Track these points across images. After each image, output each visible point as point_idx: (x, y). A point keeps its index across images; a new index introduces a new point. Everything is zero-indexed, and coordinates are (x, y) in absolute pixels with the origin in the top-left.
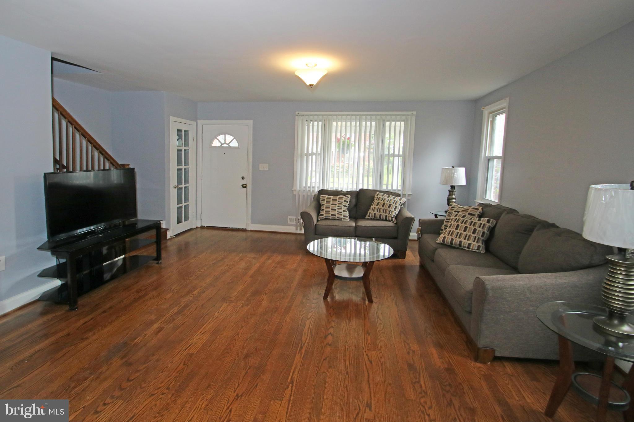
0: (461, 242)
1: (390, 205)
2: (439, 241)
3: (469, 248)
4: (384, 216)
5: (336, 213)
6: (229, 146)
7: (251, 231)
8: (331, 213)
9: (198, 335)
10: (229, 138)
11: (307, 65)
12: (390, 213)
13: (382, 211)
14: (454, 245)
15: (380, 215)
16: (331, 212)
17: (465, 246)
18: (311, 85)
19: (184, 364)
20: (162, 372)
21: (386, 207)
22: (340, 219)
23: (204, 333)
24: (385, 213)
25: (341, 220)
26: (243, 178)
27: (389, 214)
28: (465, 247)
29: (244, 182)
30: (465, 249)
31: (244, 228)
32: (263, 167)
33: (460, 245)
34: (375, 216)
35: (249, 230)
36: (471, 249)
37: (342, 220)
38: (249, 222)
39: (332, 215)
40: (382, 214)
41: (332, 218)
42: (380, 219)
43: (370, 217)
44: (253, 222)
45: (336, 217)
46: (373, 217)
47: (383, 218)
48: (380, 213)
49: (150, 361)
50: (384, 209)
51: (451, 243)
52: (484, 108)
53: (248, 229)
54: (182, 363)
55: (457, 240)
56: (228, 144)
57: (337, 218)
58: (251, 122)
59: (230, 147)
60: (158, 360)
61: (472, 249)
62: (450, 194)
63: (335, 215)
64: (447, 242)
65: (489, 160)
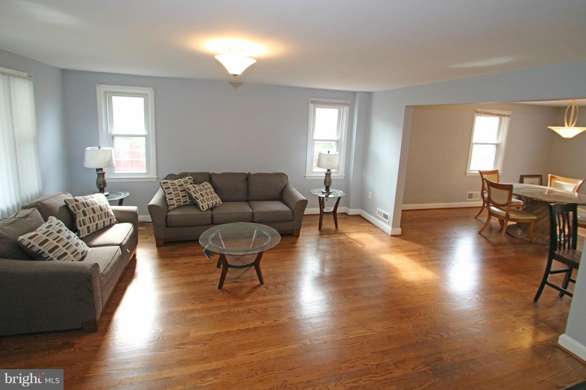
9: (375, 332)
19: (402, 319)
20: (418, 325)
23: (370, 330)
49: (422, 339)
52: (99, 86)
54: (403, 321)
60: (417, 335)
62: (99, 177)
65: (113, 137)
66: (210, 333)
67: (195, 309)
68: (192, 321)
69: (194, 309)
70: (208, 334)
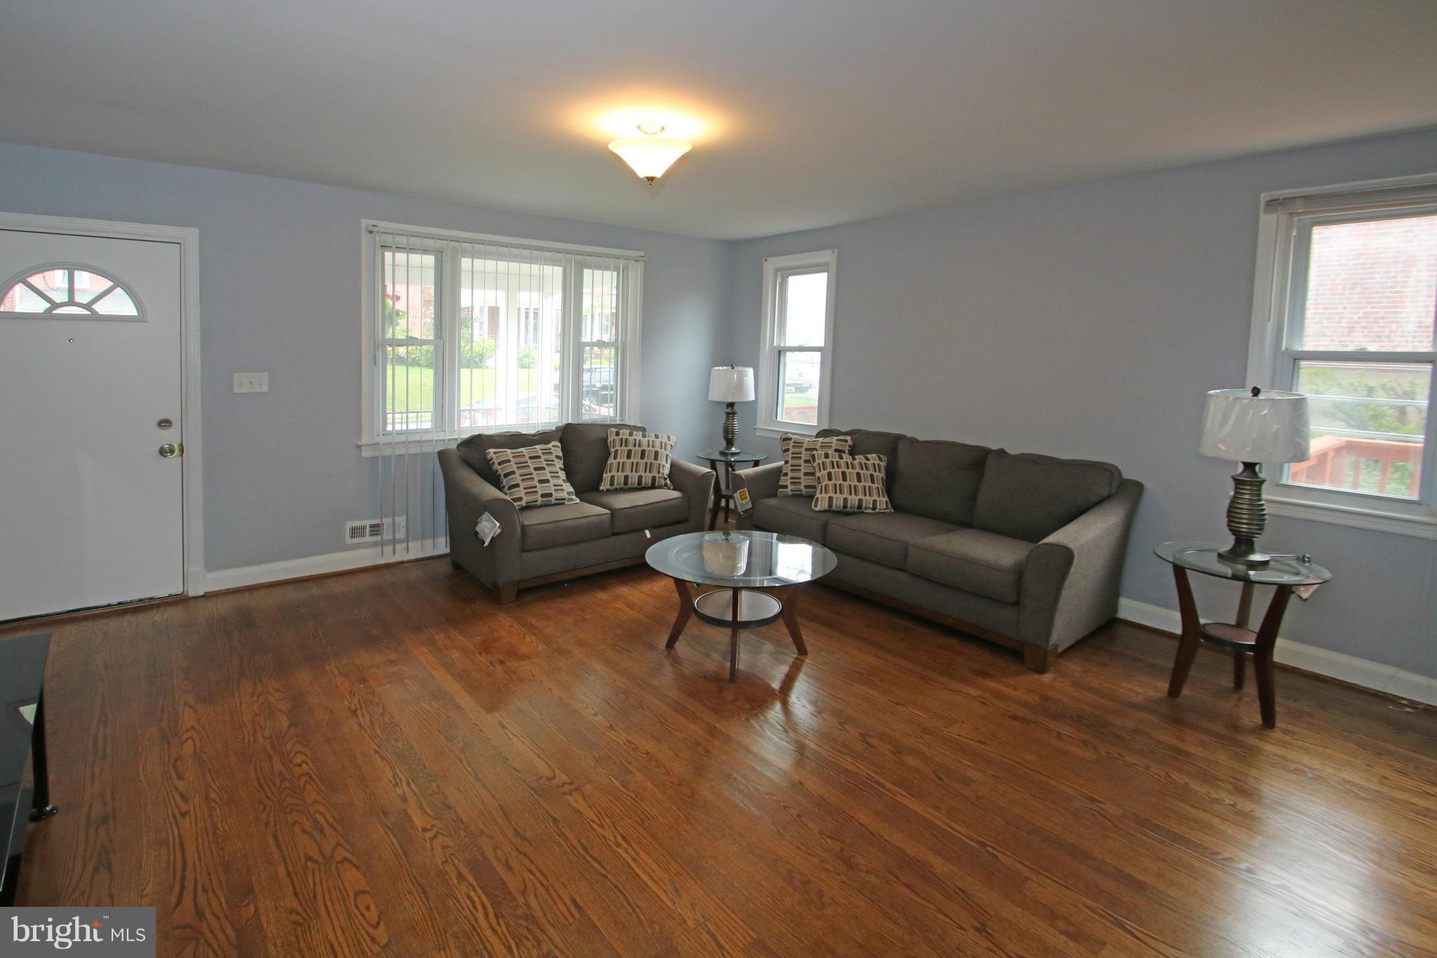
0: (860, 501)
1: (656, 453)
2: (821, 506)
3: (874, 508)
4: (647, 478)
5: (552, 490)
6: (94, 312)
7: (207, 596)
8: (540, 493)
10: (88, 284)
11: (638, 127)
12: (661, 471)
13: (642, 467)
14: (848, 509)
15: (640, 477)
16: (541, 489)
17: (868, 506)
18: (651, 179)
21: (649, 459)
22: (561, 502)
24: (650, 472)
25: (564, 503)
26: (165, 424)
27: (659, 472)
28: (869, 508)
29: (170, 437)
30: (867, 511)
31: (178, 590)
32: (251, 383)
33: (860, 506)
34: (626, 483)
35: (203, 593)
36: (877, 510)
37: (566, 503)
38: (196, 567)
39: (543, 496)
40: (643, 474)
41: (543, 503)
42: (641, 487)
43: (615, 486)
44: (211, 566)
45: (553, 500)
46: (622, 486)
47: (645, 484)
48: (639, 474)
50: (646, 463)
51: (845, 506)
52: (766, 260)
53: (195, 590)
55: (853, 500)
56: (87, 306)
57: (556, 500)
58: (191, 236)
59: (96, 318)
61: (880, 509)
62: (727, 419)
63: (550, 495)
64: (836, 506)
65: (780, 352)
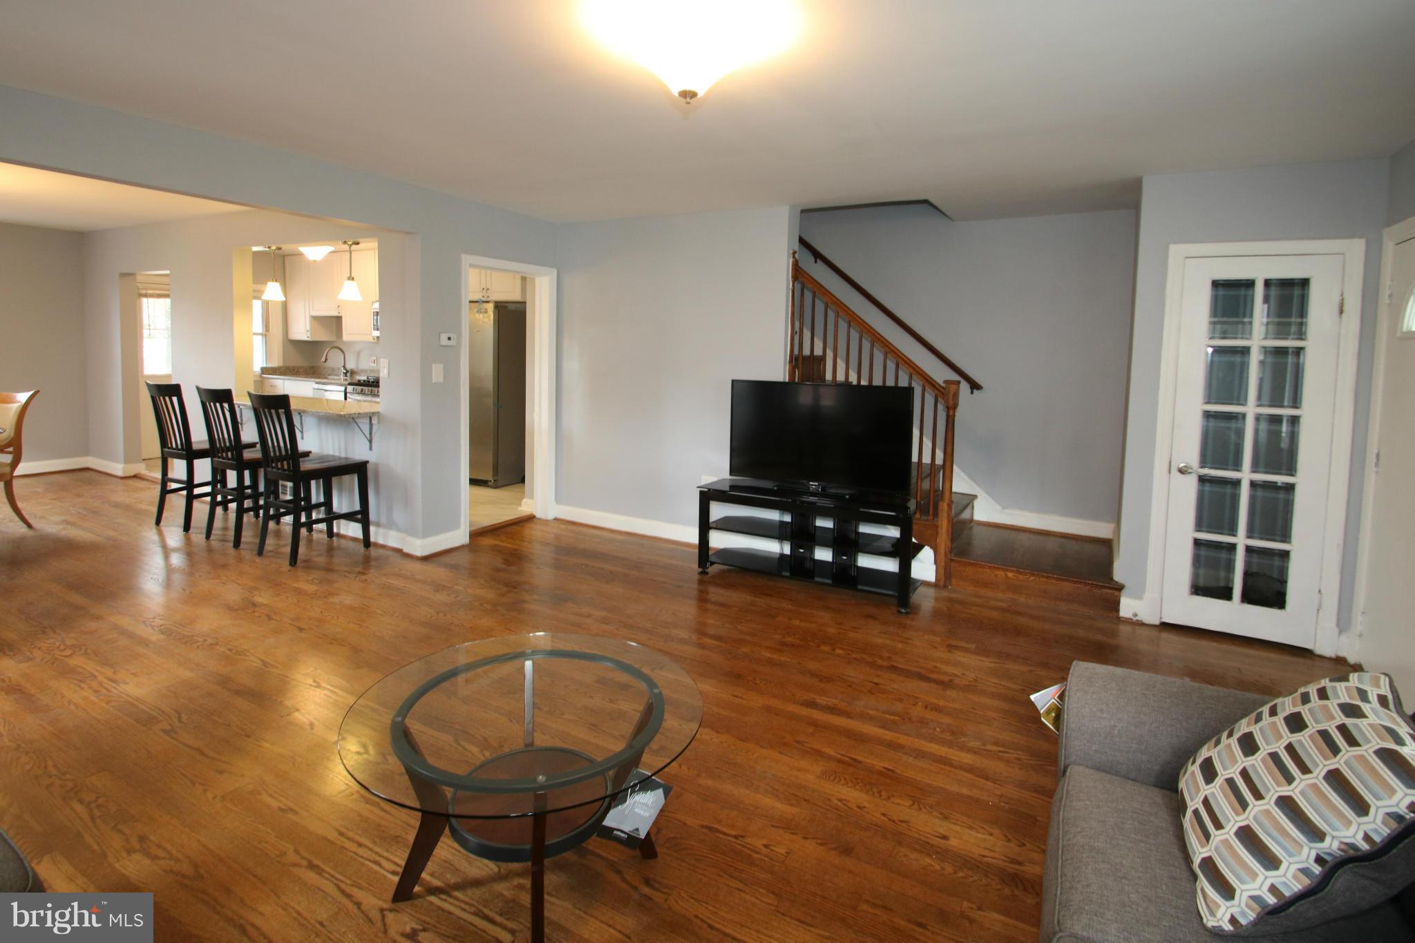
66: (778, 754)
67: (773, 826)
68: (798, 797)
69: (775, 827)
70: (783, 756)
